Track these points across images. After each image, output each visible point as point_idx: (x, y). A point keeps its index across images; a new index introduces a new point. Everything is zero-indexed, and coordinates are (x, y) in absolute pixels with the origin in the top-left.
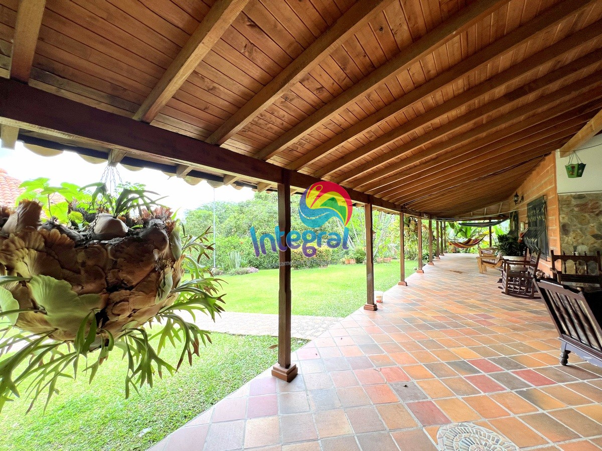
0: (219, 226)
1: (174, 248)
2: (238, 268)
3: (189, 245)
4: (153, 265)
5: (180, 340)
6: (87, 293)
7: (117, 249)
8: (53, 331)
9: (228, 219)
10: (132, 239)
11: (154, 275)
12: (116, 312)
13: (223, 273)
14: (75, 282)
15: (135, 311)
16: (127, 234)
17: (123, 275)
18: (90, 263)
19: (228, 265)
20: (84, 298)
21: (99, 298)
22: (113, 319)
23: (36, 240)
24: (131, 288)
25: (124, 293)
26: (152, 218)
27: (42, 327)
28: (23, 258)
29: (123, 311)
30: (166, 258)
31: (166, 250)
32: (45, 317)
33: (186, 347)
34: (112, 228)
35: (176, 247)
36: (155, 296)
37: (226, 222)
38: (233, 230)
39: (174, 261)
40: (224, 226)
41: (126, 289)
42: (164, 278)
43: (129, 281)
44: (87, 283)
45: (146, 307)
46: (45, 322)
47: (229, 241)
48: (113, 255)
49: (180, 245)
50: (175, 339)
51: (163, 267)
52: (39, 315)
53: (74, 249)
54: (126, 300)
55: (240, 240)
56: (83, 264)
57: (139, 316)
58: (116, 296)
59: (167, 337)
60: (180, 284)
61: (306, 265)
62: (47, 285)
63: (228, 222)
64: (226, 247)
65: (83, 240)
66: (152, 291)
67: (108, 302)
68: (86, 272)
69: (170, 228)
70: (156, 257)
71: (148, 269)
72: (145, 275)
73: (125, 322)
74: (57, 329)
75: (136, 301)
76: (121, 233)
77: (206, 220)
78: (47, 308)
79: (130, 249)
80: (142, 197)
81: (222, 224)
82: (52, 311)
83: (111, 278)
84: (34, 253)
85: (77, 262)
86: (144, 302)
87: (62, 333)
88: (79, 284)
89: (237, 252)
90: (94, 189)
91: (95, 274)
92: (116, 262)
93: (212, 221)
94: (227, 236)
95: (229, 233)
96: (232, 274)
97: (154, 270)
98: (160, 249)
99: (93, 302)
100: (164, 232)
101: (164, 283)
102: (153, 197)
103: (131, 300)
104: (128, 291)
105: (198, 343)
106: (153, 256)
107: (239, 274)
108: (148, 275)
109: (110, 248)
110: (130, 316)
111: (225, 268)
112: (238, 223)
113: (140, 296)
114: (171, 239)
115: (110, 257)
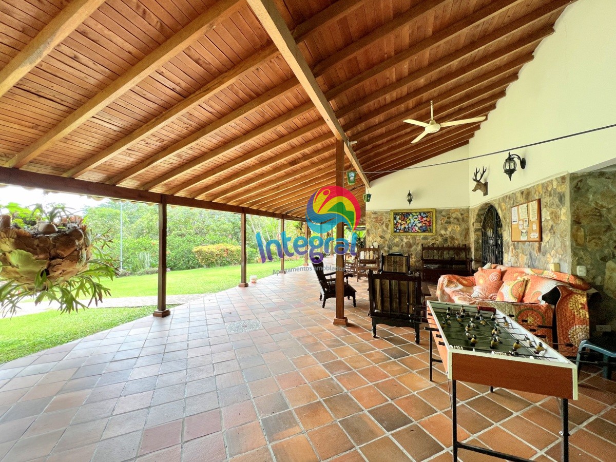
0: (129, 226)
1: (86, 240)
2: (147, 268)
3: (96, 239)
4: (76, 247)
5: (89, 294)
6: (40, 259)
7: (55, 239)
8: (20, 278)
9: (140, 220)
10: (62, 234)
11: (76, 252)
12: (54, 270)
13: (131, 274)
14: (35, 253)
15: (63, 271)
16: (58, 232)
17: (59, 252)
18: (41, 245)
19: (137, 266)
20: (38, 262)
21: (45, 262)
22: (52, 274)
23: (12, 234)
24: (63, 258)
25: (59, 260)
26: (68, 223)
27: (13, 275)
28: (5, 242)
29: (58, 269)
30: (82, 245)
31: (82, 241)
32: (17, 270)
33: (94, 295)
34: (49, 229)
35: (87, 239)
36: (77, 263)
37: (138, 222)
38: (144, 231)
39: (87, 246)
40: (135, 227)
41: (60, 258)
42: (82, 254)
43: (62, 255)
44: (41, 254)
45: (70, 269)
46: (17, 273)
47: (139, 243)
48: (54, 242)
49: (90, 238)
50: (86, 293)
51: (81, 249)
52: (14, 269)
53: (32, 239)
54: (60, 264)
55: (152, 241)
56: (38, 246)
57: (65, 274)
58: (54, 262)
59: (81, 291)
60: (90, 260)
61: (218, 264)
62: (20, 254)
63: (139, 223)
64: (135, 249)
65: (34, 234)
66: (75, 260)
67: (49, 265)
68: (40, 249)
69: (84, 229)
70: (77, 243)
71: (73, 249)
72: (71, 252)
73: (58, 277)
74: (22, 276)
75: (65, 265)
76: (54, 232)
77: (112, 219)
78: (19, 265)
79: (63, 239)
80: (64, 211)
81: (133, 225)
82: (22, 266)
83: (52, 252)
84: (12, 240)
85: (34, 245)
86: (70, 266)
87: (25, 278)
88: (37, 254)
89: (147, 253)
90: (35, 207)
91: (44, 251)
92: (55, 245)
93: (120, 221)
94: (138, 237)
95: (140, 234)
96: (141, 274)
97: (76, 250)
98: (79, 240)
99: (43, 263)
100: (81, 231)
101: (82, 256)
102: (72, 211)
103: (63, 264)
104: (61, 260)
105: (101, 295)
106: (75, 243)
107: (148, 273)
108: (73, 252)
109: (51, 238)
110: (60, 274)
111: (133, 268)
112: (151, 223)
113: (68, 262)
114: (85, 235)
115: (52, 242)
